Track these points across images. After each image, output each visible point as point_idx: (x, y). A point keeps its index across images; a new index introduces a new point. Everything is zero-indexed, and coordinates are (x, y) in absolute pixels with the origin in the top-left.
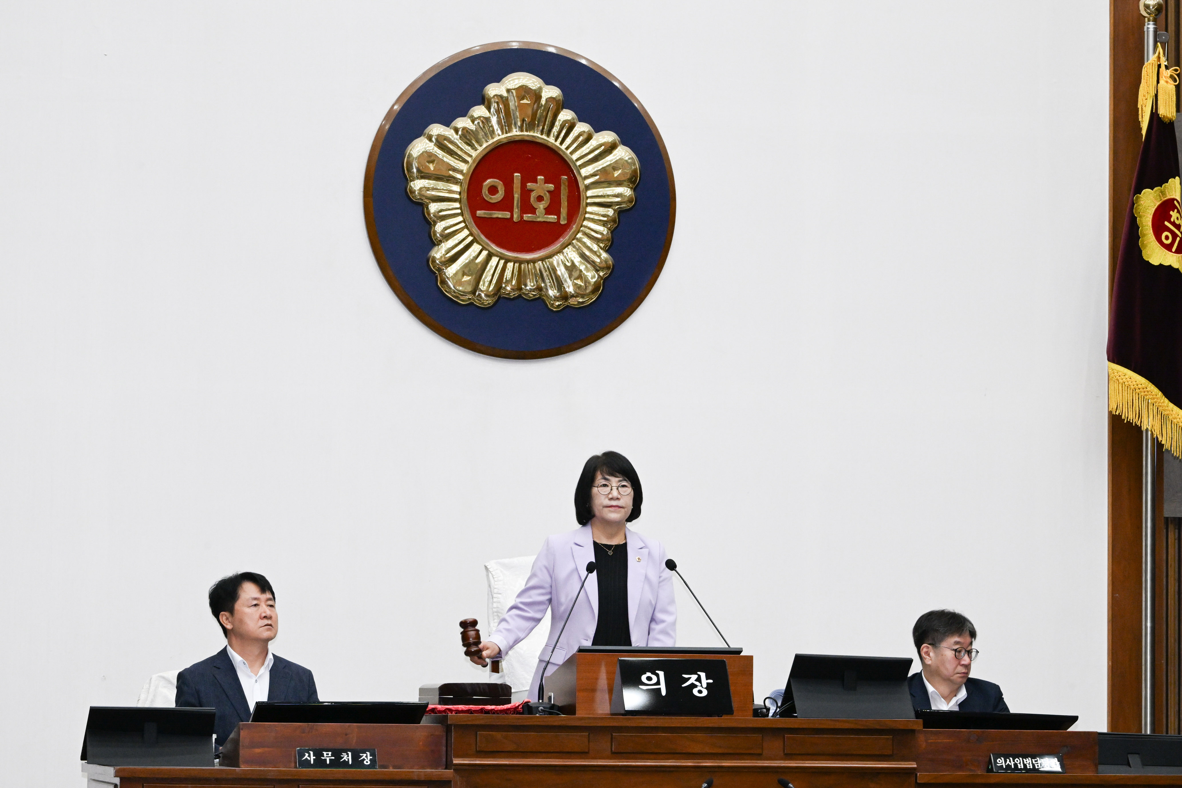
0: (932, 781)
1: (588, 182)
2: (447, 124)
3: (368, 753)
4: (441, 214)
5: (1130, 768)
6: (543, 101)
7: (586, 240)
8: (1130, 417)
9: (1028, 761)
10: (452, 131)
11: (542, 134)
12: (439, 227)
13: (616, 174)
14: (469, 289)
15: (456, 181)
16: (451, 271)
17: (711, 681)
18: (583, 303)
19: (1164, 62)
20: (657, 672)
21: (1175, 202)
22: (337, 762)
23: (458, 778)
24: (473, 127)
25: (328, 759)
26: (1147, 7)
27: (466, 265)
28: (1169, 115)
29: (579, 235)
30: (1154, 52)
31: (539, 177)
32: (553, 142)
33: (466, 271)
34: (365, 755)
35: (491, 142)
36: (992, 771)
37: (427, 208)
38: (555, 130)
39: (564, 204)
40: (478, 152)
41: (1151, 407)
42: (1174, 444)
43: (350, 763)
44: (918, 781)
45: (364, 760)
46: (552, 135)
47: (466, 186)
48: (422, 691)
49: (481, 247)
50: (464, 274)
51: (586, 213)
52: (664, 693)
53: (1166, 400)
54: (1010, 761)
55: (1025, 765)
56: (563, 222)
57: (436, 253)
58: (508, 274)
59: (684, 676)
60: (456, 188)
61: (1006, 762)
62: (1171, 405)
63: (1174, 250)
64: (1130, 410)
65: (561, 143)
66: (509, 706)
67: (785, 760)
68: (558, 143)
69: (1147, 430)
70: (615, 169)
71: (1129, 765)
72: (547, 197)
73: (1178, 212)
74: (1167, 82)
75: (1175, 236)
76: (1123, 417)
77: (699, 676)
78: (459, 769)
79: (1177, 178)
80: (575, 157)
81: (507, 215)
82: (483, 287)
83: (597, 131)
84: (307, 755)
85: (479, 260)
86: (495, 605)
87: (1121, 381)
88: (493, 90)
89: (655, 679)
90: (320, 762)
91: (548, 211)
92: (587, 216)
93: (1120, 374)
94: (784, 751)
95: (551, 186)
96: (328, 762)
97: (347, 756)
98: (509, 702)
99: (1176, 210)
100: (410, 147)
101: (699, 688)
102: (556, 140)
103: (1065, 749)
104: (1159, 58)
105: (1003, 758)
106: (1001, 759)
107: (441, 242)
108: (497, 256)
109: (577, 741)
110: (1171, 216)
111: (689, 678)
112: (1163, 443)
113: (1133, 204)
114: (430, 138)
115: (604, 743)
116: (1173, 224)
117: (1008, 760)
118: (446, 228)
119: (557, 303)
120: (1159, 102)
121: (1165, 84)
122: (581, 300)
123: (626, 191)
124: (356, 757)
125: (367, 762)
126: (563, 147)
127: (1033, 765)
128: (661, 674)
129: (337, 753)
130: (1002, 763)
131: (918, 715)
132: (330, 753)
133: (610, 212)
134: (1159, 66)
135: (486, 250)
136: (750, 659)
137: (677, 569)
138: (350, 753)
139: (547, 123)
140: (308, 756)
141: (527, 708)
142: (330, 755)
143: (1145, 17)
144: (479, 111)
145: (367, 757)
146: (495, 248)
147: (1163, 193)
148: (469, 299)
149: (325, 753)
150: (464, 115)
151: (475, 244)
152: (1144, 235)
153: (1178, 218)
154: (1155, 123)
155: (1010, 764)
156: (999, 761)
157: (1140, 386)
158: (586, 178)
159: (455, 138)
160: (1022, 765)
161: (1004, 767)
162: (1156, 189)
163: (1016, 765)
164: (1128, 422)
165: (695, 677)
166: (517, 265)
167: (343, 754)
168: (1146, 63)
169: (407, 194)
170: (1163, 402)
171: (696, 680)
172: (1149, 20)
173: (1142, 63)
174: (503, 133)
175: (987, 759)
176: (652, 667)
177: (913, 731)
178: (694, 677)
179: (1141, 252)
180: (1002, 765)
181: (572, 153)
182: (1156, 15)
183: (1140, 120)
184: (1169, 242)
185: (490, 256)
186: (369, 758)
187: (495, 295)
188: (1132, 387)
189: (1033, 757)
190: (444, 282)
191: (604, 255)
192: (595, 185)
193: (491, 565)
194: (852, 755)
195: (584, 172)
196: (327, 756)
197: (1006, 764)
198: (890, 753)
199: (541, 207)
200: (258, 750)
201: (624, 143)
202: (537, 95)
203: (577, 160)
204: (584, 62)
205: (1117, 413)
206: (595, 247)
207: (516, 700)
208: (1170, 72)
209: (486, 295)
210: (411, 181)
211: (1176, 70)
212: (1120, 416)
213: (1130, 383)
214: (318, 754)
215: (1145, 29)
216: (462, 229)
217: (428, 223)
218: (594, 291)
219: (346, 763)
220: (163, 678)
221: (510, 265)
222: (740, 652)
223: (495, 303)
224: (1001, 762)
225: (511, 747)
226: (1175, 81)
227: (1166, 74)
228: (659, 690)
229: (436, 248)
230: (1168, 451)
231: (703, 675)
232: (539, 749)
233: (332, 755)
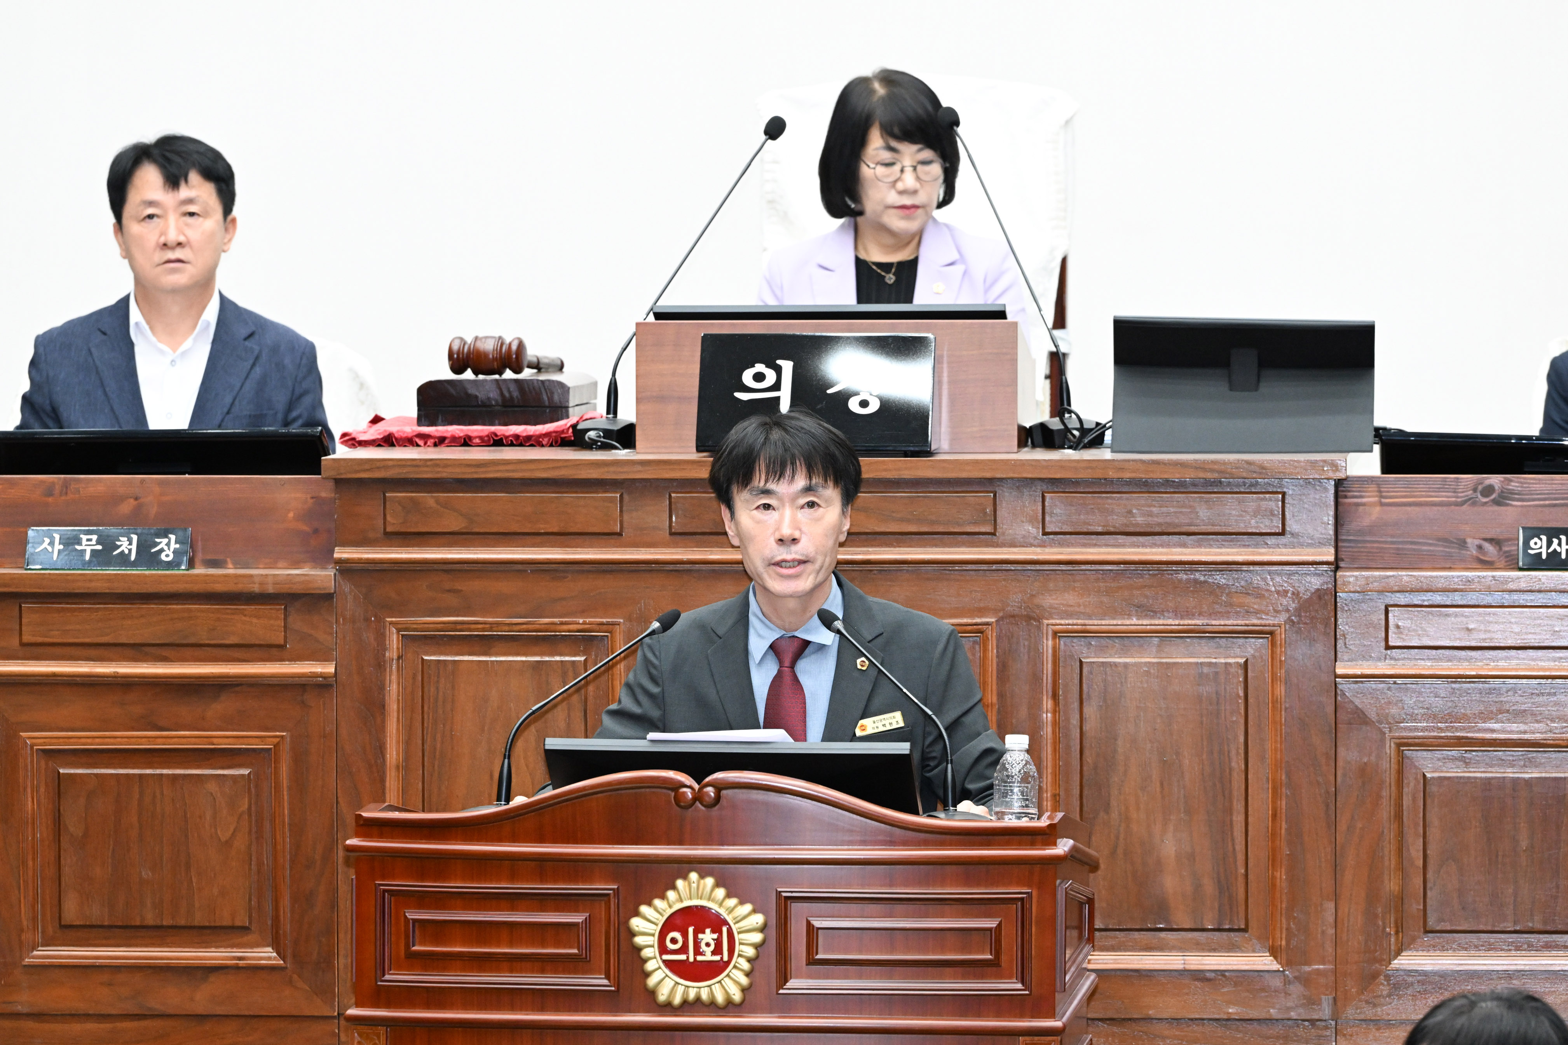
3: (173, 537)
20: (779, 362)
22: (106, 556)
23: (347, 587)
25: (89, 549)
34: (165, 541)
43: (133, 557)
45: (162, 550)
54: (1560, 544)
61: (1549, 544)
67: (1042, 545)
78: (346, 569)
84: (47, 540)
89: (771, 377)
90: (71, 555)
96: (87, 557)
97: (128, 543)
101: (863, 395)
105: (1544, 538)
106: (1541, 539)
115: (654, 513)
117: (1555, 541)
124: (144, 547)
125: (167, 556)
128: (787, 366)
129: (109, 537)
130: (1541, 548)
132: (95, 538)
138: (135, 538)
140: (49, 544)
142: (94, 542)
145: (168, 545)
149: (84, 537)
155: (1558, 550)
156: (1536, 544)
161: (1544, 556)
167: (121, 538)
176: (769, 351)
180: (1541, 553)
186: (174, 546)
196: (88, 545)
197: (1550, 551)
198: (1277, 528)
214: (70, 542)
219: (123, 559)
224: (1539, 544)
225: (454, 524)
228: (778, 398)
232: (515, 528)
233: (98, 543)
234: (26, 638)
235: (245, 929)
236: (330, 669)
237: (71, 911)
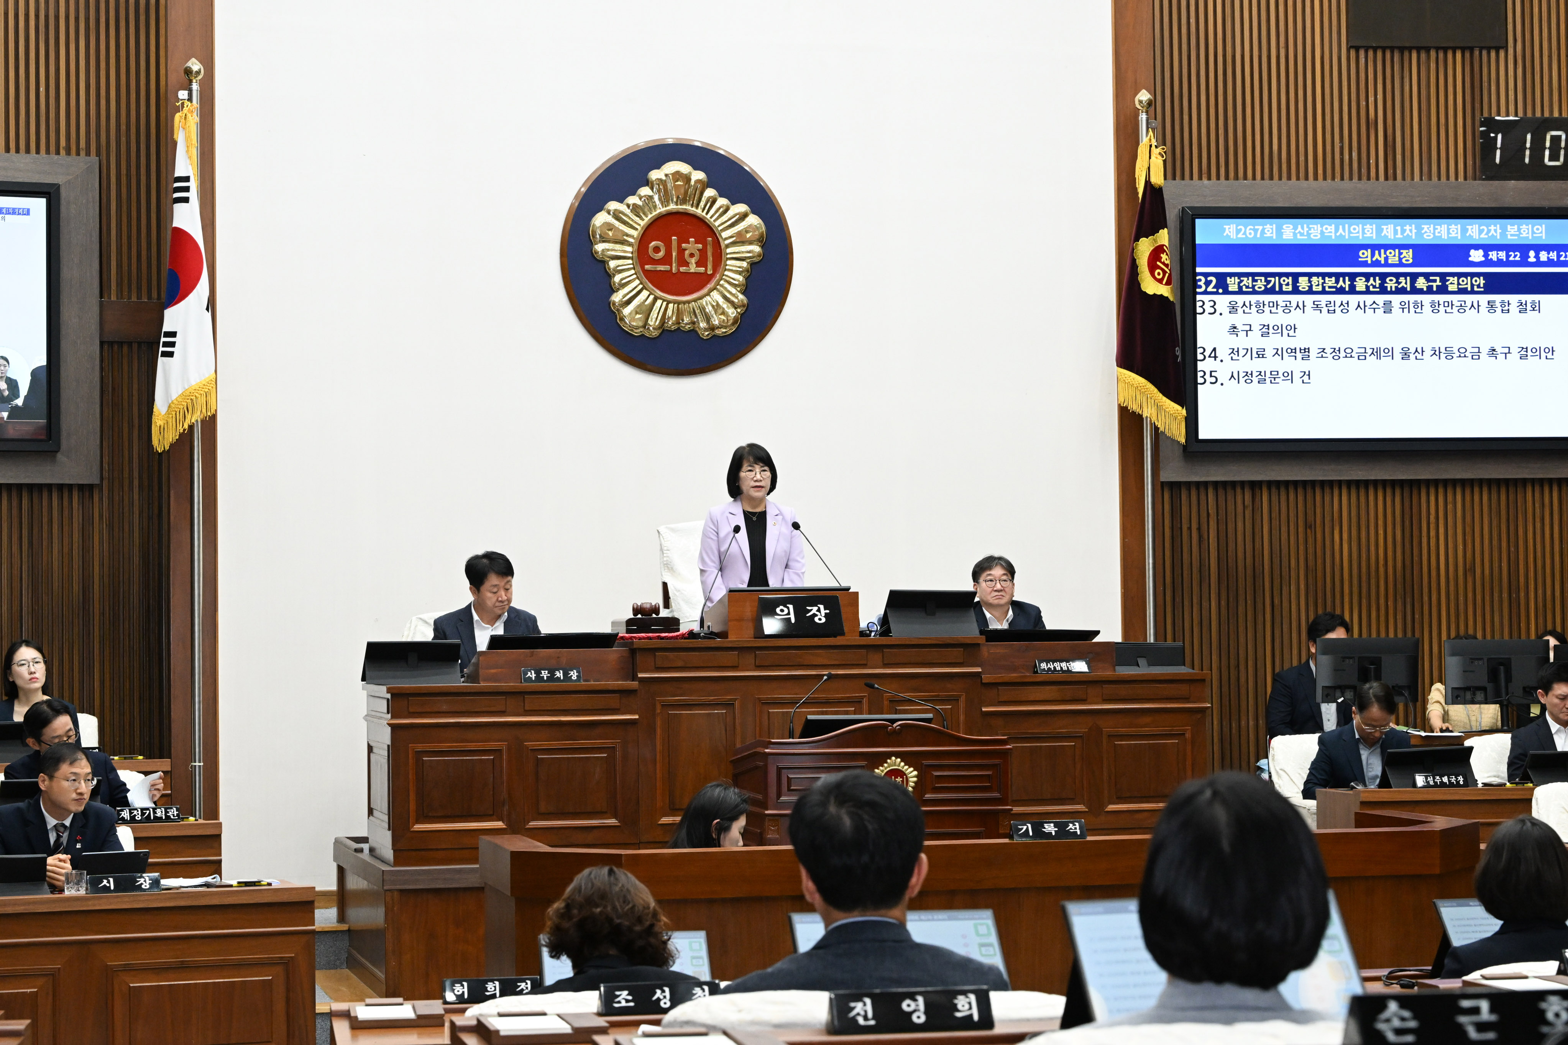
0: (993, 681)
1: (727, 242)
2: (621, 201)
3: (575, 671)
4: (618, 268)
5: (1138, 668)
6: (692, 183)
7: (727, 285)
8: (1134, 408)
9: (1064, 665)
10: (625, 207)
11: (692, 207)
12: (617, 279)
13: (748, 235)
14: (641, 324)
15: (630, 244)
16: (627, 311)
17: (828, 611)
18: (726, 332)
19: (1154, 143)
20: (788, 605)
21: (1165, 247)
22: (551, 678)
23: (642, 688)
24: (640, 203)
25: (545, 676)
26: (1141, 102)
27: (639, 306)
28: (1159, 183)
29: (722, 282)
30: (1147, 136)
31: (691, 239)
32: (701, 213)
33: (638, 310)
34: (572, 672)
35: (654, 214)
36: (1038, 673)
37: (608, 265)
38: (702, 204)
39: (710, 259)
40: (645, 221)
41: (1149, 400)
42: (1167, 427)
43: (562, 678)
44: (983, 682)
45: (572, 676)
46: (700, 208)
47: (636, 247)
48: (614, 624)
49: (648, 293)
50: (637, 313)
51: (726, 265)
52: (793, 621)
53: (1161, 395)
55: (1061, 668)
56: (710, 272)
57: (615, 298)
58: (669, 312)
59: (807, 608)
60: (630, 249)
61: (1047, 666)
62: (1164, 399)
63: (1164, 283)
64: (1134, 402)
65: (707, 213)
66: (678, 633)
67: (884, 668)
68: (704, 214)
69: (1147, 417)
70: (747, 232)
71: (1138, 666)
72: (697, 254)
73: (1167, 254)
74: (1157, 158)
75: (1164, 272)
76: (1129, 408)
77: (819, 608)
78: (642, 681)
79: (1166, 229)
80: (717, 224)
81: (667, 268)
82: (651, 322)
83: (733, 203)
85: (647, 303)
86: (665, 559)
87: (1127, 381)
88: (655, 175)
89: (786, 611)
90: (539, 678)
91: (698, 264)
92: (727, 267)
93: (1126, 376)
94: (883, 662)
95: (700, 246)
96: (545, 678)
97: (559, 673)
98: (678, 630)
99: (1165, 253)
100: (594, 219)
101: (819, 617)
102: (703, 212)
103: (1091, 656)
104: (1150, 140)
105: (1045, 663)
107: (618, 289)
108: (661, 299)
109: (731, 657)
110: (1162, 258)
111: (812, 610)
112: (1159, 426)
113: (1133, 249)
114: (609, 212)
115: (750, 659)
116: (1164, 263)
117: (1049, 664)
118: (622, 280)
119: (707, 333)
120: (1151, 173)
121: (1155, 159)
122: (724, 330)
123: (757, 249)
124: (566, 674)
125: (574, 677)
126: (708, 216)
127: (1068, 667)
128: (791, 607)
129: (552, 672)
130: (1044, 667)
131: (982, 632)
132: (547, 672)
133: (745, 264)
134: (1151, 146)
135: (653, 294)
136: (857, 594)
137: (801, 529)
138: (561, 671)
139: (696, 199)
140: (530, 674)
141: (691, 635)
142: (547, 673)
143: (1139, 110)
144: (645, 191)
145: (574, 674)
146: (659, 293)
147: (1155, 241)
148: (641, 331)
149: (543, 672)
150: (633, 193)
151: (644, 290)
152: (1142, 272)
153: (1166, 259)
154: (1148, 188)
155: (1050, 667)
157: (1141, 385)
158: (726, 239)
159: (628, 211)
160: (1059, 667)
162: (1150, 237)
163: (1055, 668)
164: (1133, 412)
165: (817, 608)
166: (676, 305)
167: (556, 672)
168: (1141, 144)
169: (592, 255)
170: (1159, 396)
171: (817, 611)
172: (1142, 112)
173: (1138, 144)
174: (663, 207)
175: (1034, 663)
176: (784, 602)
177: (978, 645)
178: (815, 609)
179: (1140, 284)
180: (1045, 669)
181: (715, 221)
182: (1147, 108)
183: (1137, 186)
184: (1160, 277)
185: (656, 299)
186: (576, 674)
187: (659, 328)
188: (1135, 385)
189: (1067, 661)
190: (622, 319)
191: (741, 297)
192: (734, 244)
193: (662, 529)
194: (933, 663)
195: (725, 235)
196: (545, 674)
197: (1048, 668)
198: (962, 661)
199: (693, 261)
200: (493, 671)
201: (754, 212)
202: (687, 178)
203: (719, 226)
204: (722, 152)
205: (1125, 405)
206: (734, 291)
207: (684, 629)
208: (1159, 150)
209: (653, 328)
210: (595, 244)
211: (1163, 149)
212: (1126, 407)
213: (1133, 382)
214: (538, 673)
215: (1140, 119)
216: (634, 280)
217: (609, 276)
218: (733, 324)
219: (559, 678)
220: (421, 619)
221: (671, 306)
222: (849, 589)
223: (660, 334)
224: (1043, 665)
225: (680, 664)
226: (1163, 157)
227: (1156, 152)
228: (790, 619)
229: (615, 294)
230: (1163, 433)
231: (822, 607)
232: (702, 665)
233: (548, 673)
234: (526, 708)
235: (606, 812)
236: (637, 717)
237: (543, 808)
